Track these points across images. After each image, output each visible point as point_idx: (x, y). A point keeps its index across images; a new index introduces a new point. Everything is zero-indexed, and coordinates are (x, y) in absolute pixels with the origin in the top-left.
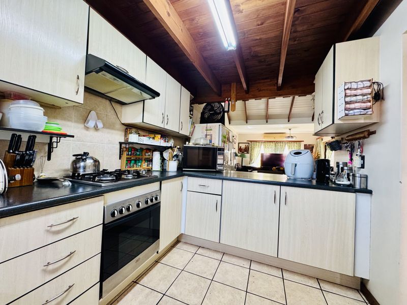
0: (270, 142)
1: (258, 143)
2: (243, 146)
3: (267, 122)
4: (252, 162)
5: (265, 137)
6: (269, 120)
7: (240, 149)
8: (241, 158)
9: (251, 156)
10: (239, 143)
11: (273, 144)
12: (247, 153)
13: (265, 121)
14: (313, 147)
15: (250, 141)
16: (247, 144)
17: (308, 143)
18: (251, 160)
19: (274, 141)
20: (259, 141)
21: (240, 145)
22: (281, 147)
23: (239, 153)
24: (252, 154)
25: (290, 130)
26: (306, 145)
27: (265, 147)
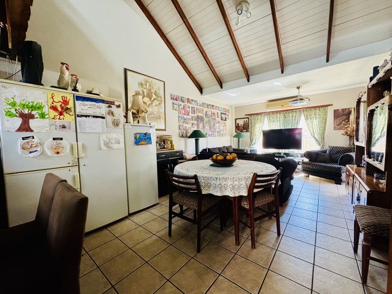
0: (277, 112)
1: (259, 117)
2: (241, 123)
3: (249, 81)
4: (254, 141)
5: (268, 107)
6: (250, 78)
7: (237, 127)
8: (237, 139)
9: (251, 135)
10: (236, 119)
11: (282, 116)
12: (247, 131)
13: (245, 80)
15: (249, 115)
16: (245, 119)
17: (340, 107)
18: (251, 140)
19: (283, 111)
20: (261, 114)
21: (238, 121)
22: (294, 118)
23: (236, 132)
24: (253, 132)
25: (298, 88)
26: (338, 110)
27: (270, 121)
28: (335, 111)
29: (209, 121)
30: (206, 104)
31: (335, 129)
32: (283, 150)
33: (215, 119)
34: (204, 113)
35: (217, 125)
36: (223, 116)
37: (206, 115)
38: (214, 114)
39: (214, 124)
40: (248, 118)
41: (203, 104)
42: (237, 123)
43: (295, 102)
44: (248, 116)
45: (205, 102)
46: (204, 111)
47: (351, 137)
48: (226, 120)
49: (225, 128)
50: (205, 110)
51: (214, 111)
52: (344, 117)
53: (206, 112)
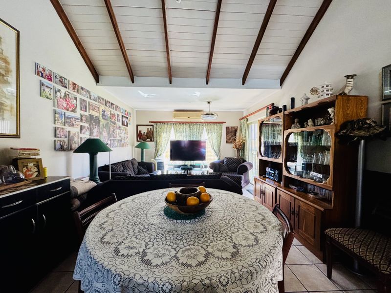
0: (183, 123)
1: (166, 126)
2: (144, 130)
3: (171, 83)
4: (159, 152)
5: (175, 116)
6: (173, 79)
7: (139, 135)
8: (140, 150)
9: (156, 146)
10: (137, 126)
11: (187, 127)
12: (151, 141)
13: (167, 80)
14: (236, 131)
15: (154, 122)
16: (149, 127)
17: (230, 125)
18: (157, 151)
19: (189, 123)
20: (167, 122)
21: (140, 128)
22: (198, 130)
23: (138, 141)
24: (158, 141)
25: (209, 103)
26: (229, 127)
27: (176, 131)
28: (227, 127)
29: (107, 124)
30: (103, 99)
31: (227, 142)
32: (189, 162)
33: (115, 123)
34: (101, 113)
35: (118, 131)
36: (124, 120)
37: (103, 115)
38: (114, 115)
39: (114, 130)
40: (153, 126)
41: (99, 98)
42: (139, 130)
43: (207, 116)
44: (153, 124)
45: (102, 96)
46: (101, 110)
47: (238, 150)
48: (127, 126)
49: (126, 135)
50: (102, 107)
51: (114, 111)
52: (232, 134)
53: (104, 111)
